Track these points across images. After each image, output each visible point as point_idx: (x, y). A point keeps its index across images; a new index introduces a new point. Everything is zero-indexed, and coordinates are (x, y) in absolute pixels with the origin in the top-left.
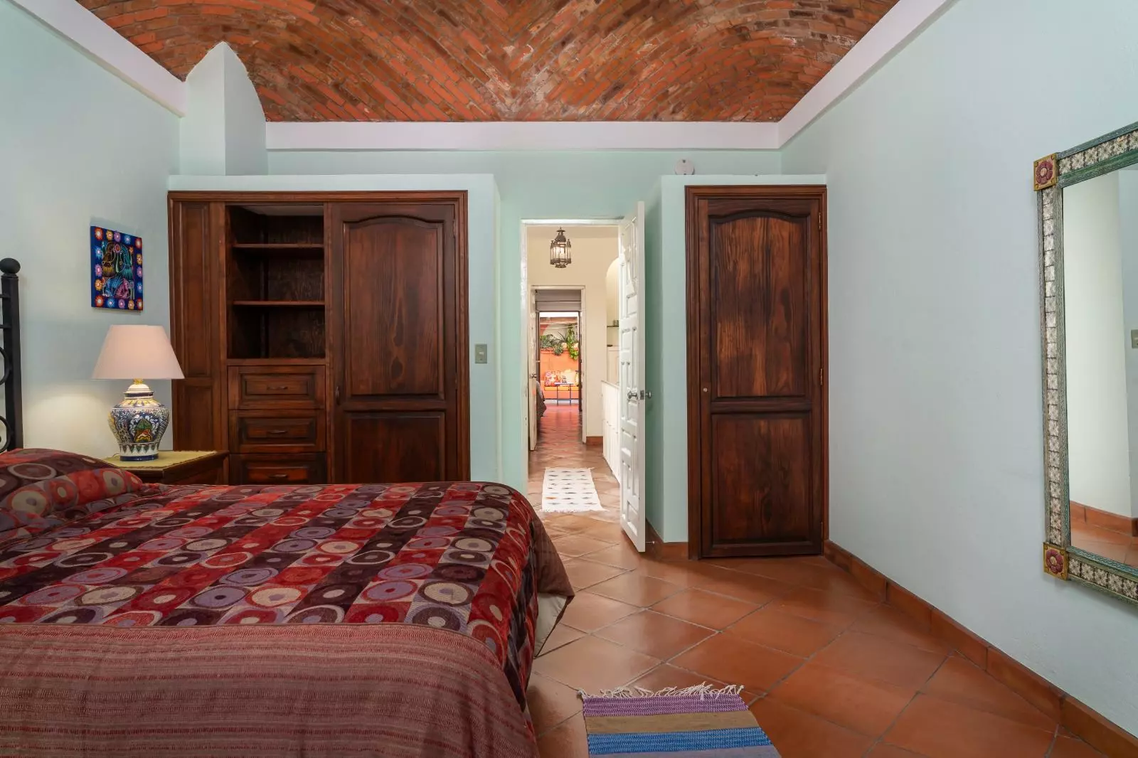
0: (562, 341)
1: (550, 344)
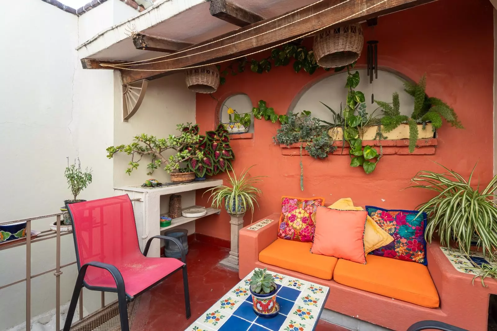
0: (332, 126)
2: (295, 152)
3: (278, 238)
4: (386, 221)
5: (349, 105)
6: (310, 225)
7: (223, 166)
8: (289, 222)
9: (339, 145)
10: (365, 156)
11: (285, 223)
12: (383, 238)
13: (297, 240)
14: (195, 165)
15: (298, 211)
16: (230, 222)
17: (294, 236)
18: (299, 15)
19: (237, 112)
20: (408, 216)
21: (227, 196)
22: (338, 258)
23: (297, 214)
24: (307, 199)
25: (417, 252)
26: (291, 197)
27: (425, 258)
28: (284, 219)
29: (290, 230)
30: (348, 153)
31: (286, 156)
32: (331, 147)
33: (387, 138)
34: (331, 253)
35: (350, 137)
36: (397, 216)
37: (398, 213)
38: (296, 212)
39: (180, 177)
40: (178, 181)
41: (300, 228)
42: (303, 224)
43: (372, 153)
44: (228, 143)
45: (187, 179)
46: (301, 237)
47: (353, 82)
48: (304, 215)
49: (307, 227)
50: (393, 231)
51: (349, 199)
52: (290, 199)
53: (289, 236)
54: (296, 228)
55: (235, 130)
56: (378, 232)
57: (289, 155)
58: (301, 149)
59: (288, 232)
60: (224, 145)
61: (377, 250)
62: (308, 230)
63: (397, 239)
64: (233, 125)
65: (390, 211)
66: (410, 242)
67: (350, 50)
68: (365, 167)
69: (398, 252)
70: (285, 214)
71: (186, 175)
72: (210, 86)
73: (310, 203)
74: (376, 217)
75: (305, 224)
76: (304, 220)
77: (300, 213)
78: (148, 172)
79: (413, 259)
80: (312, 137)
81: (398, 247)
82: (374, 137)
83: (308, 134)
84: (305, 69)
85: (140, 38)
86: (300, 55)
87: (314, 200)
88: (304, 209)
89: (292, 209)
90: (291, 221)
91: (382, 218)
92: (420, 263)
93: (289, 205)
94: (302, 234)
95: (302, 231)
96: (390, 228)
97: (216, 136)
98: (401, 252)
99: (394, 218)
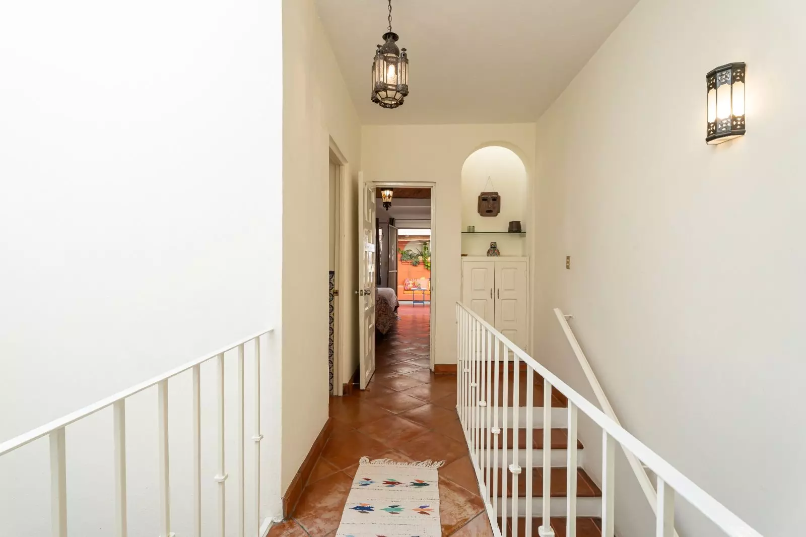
0: (419, 255)
1: (409, 257)
30: (423, 264)
32: (419, 262)
58: (409, 263)
80: (413, 259)
87: (415, 278)
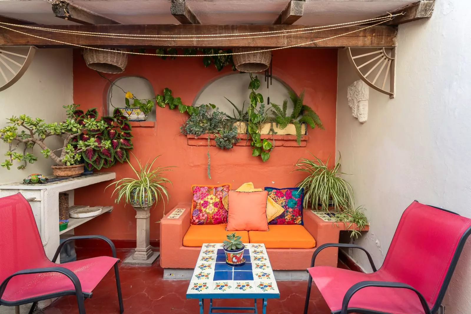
0: (236, 120)
2: (202, 143)
3: (191, 224)
4: (279, 197)
5: (252, 104)
6: (221, 208)
7: (121, 156)
8: (202, 208)
9: (242, 138)
10: (264, 147)
11: (198, 210)
12: (278, 210)
13: (210, 223)
14: (91, 155)
15: (209, 197)
16: (136, 217)
17: (207, 220)
18: (238, 31)
19: (135, 97)
20: (293, 192)
21: (134, 188)
22: (248, 231)
23: (209, 200)
24: (216, 186)
25: (298, 217)
26: (201, 186)
27: (302, 220)
28: (197, 206)
29: (203, 215)
30: (249, 144)
31: (192, 147)
32: (237, 139)
33: (277, 133)
34: (243, 227)
35: (253, 132)
36: (286, 193)
37: (286, 190)
38: (208, 198)
39: (70, 170)
40: (66, 175)
41: (213, 213)
42: (215, 208)
43: (268, 144)
44: (129, 131)
45: (77, 172)
46: (214, 220)
47: (255, 85)
48: (215, 200)
49: (219, 211)
50: (284, 204)
51: (251, 183)
52: (201, 187)
53: (202, 221)
54: (209, 213)
55: (134, 117)
56: (274, 206)
57: (195, 146)
58: (209, 140)
59: (201, 218)
60: (122, 133)
61: (273, 220)
62: (219, 213)
63: (286, 209)
64: (131, 111)
65: (282, 189)
66: (294, 211)
67: (264, 63)
68: (262, 156)
69: (287, 219)
70: (197, 201)
71: (76, 167)
72: (120, 68)
73: (220, 189)
74: (272, 195)
75: (217, 208)
76: (216, 205)
77: (212, 199)
78: (20, 166)
79: (295, 222)
80: (219, 129)
81: (286, 216)
82: (268, 132)
83: (216, 127)
84: (216, 66)
85: (64, 5)
86: (210, 51)
87: (223, 186)
88: (215, 195)
89: (203, 196)
90: (204, 207)
91: (276, 195)
92: (299, 224)
93: (201, 192)
94: (214, 217)
95: (215, 215)
96: (282, 202)
97: (112, 122)
98: (288, 219)
99: (284, 194)
